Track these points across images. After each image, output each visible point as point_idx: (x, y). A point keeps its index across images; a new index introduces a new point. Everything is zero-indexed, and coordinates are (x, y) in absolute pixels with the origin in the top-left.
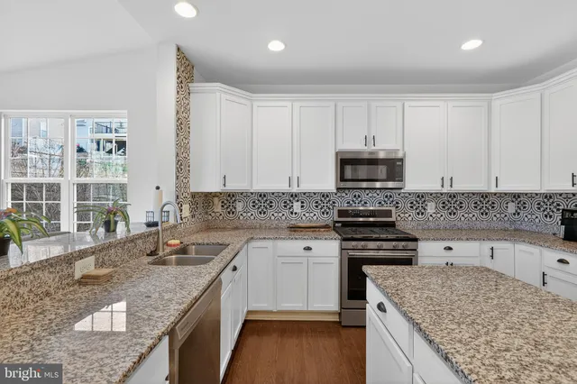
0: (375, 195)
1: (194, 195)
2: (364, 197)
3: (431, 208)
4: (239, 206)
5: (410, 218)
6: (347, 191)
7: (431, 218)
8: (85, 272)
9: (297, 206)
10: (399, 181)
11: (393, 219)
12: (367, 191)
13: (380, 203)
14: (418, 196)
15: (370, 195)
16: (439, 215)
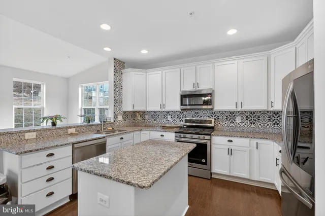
0: (206, 112)
1: (125, 112)
2: (201, 113)
3: (238, 120)
4: (147, 117)
5: (226, 125)
6: (192, 110)
7: (238, 125)
8: (72, 132)
9: (169, 117)
10: (210, 105)
11: (212, 125)
12: (202, 110)
13: (209, 116)
14: (231, 113)
15: (204, 112)
16: (244, 124)
